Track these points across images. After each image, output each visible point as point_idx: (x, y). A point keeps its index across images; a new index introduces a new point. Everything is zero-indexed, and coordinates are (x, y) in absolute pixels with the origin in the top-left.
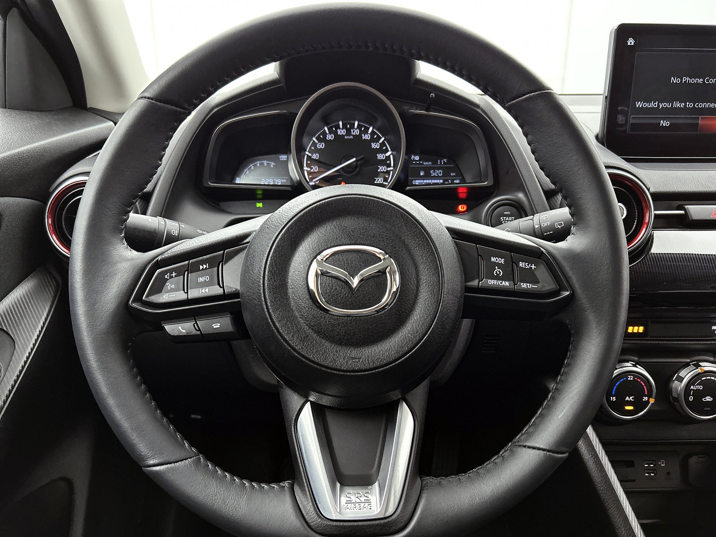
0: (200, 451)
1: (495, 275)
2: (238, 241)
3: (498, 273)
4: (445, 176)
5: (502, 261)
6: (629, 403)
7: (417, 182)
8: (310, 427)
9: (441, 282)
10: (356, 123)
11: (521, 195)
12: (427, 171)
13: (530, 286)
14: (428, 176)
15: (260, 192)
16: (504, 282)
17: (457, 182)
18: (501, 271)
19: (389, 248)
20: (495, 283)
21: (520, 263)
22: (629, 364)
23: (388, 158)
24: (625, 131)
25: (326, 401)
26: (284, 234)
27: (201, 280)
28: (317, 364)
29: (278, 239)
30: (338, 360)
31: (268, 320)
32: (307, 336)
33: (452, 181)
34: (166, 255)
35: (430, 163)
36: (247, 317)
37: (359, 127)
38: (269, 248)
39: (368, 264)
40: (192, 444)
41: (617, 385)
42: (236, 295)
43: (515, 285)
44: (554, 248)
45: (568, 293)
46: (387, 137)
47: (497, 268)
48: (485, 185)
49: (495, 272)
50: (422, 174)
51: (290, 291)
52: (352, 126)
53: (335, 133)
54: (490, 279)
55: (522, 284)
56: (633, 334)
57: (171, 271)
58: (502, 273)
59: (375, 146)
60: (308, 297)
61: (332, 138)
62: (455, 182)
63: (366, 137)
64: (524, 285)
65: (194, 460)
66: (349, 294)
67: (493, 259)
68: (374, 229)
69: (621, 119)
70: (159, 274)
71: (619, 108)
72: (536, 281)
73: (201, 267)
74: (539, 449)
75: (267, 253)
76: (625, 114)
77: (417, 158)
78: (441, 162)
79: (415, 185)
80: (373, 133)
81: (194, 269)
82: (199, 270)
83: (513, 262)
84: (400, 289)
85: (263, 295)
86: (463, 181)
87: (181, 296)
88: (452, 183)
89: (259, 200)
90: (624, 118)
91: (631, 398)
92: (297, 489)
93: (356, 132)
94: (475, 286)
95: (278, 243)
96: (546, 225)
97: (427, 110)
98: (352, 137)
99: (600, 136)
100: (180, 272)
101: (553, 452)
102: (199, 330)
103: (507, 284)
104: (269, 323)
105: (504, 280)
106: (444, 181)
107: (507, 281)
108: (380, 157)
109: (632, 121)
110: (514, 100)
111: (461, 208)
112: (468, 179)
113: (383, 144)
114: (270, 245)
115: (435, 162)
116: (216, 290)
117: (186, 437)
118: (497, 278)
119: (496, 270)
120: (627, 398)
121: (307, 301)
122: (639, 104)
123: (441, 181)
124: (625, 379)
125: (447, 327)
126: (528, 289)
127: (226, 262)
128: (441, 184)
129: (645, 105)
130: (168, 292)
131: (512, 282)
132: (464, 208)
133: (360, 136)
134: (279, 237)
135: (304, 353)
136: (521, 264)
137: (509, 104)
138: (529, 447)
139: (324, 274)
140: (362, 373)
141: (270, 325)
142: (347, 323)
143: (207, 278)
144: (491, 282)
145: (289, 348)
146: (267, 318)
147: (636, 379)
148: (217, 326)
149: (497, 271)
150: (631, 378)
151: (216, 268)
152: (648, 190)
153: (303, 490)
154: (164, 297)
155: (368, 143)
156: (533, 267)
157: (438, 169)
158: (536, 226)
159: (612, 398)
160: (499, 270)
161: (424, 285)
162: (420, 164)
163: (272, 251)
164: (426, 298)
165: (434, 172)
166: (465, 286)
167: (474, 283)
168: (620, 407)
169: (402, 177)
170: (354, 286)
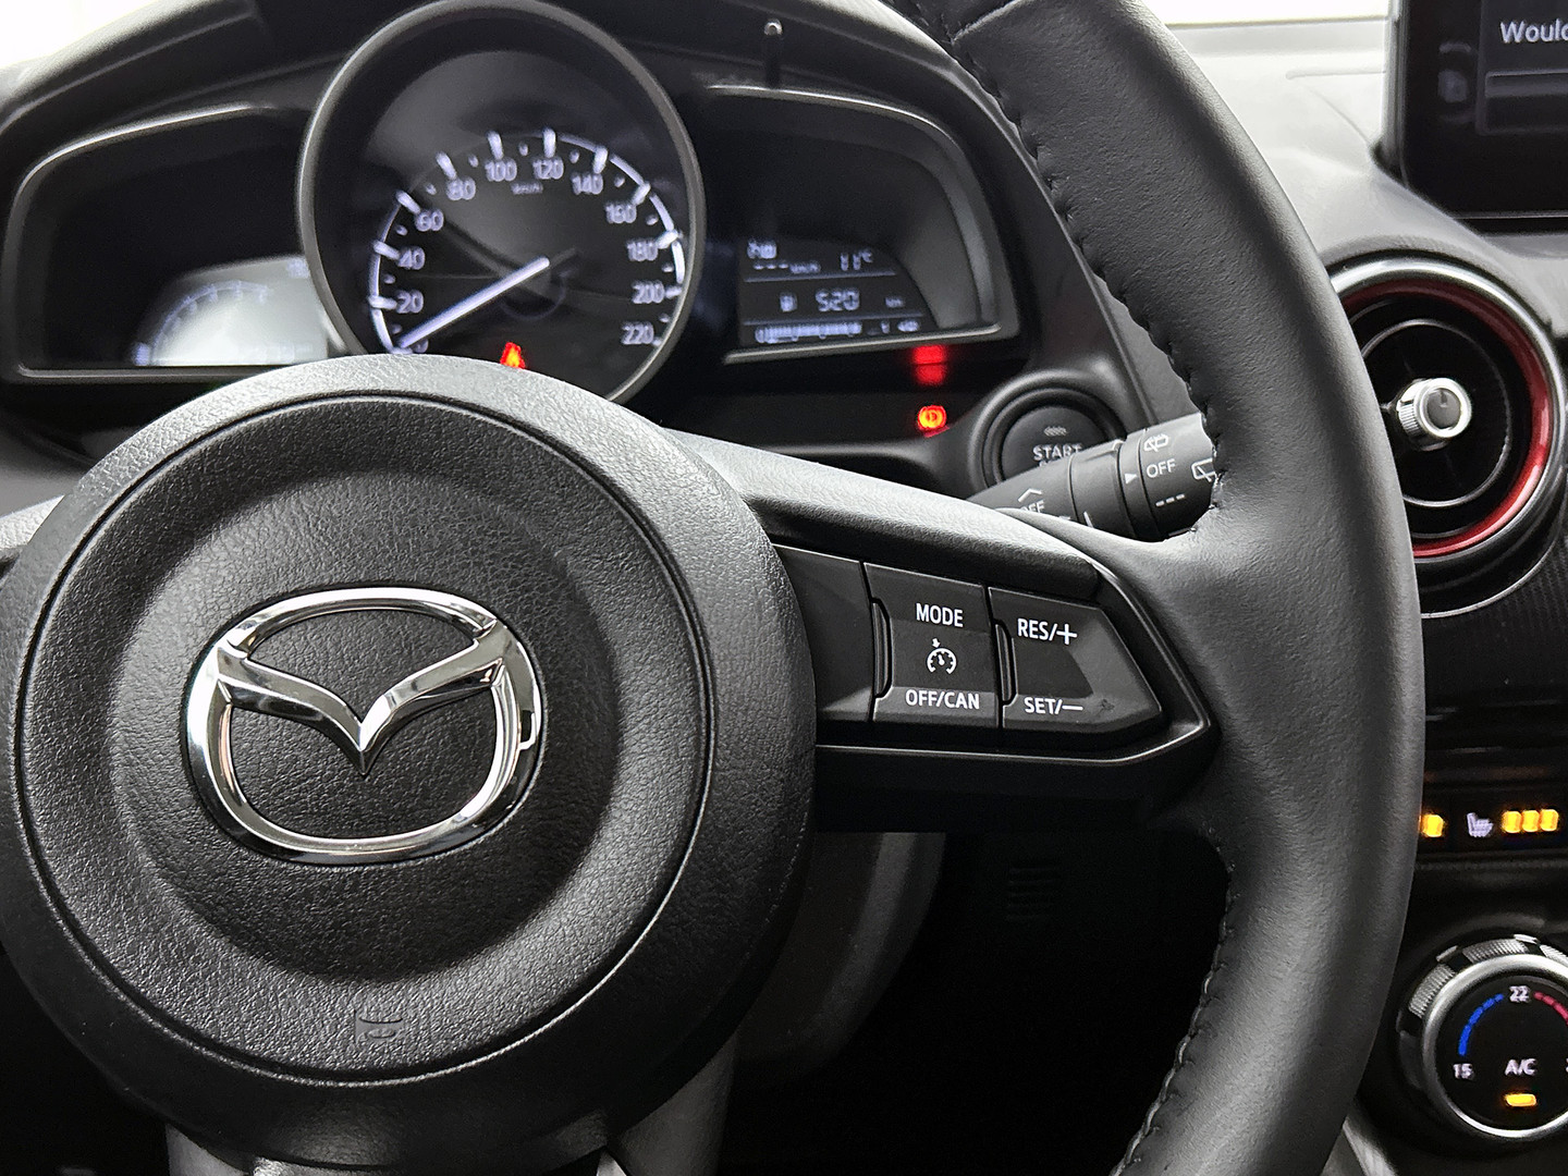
1: (932, 669)
3: (942, 662)
4: (870, 310)
5: (956, 617)
6: (1520, 1084)
7: (771, 335)
9: (703, 714)
10: (550, 139)
11: (1103, 369)
12: (805, 294)
13: (1055, 706)
14: (807, 312)
16: (961, 696)
17: (911, 330)
18: (951, 655)
19: (501, 592)
20: (931, 699)
21: (1020, 621)
22: (1514, 944)
23: (666, 256)
24: (1471, 124)
26: (95, 557)
28: (231, 1052)
29: (70, 578)
30: (309, 1036)
31: (38, 892)
32: (191, 948)
33: (894, 324)
35: (814, 267)
37: (563, 150)
38: (38, 614)
39: (419, 657)
41: (1473, 1020)
43: (1002, 704)
44: (1147, 561)
45: (1198, 728)
46: (656, 185)
47: (936, 643)
48: (991, 338)
49: (930, 661)
50: (787, 305)
52: (538, 149)
53: (479, 176)
54: (910, 686)
55: (1027, 699)
56: (1523, 837)
58: (954, 663)
59: (619, 214)
60: (186, 795)
61: (469, 192)
62: (902, 328)
63: (589, 185)
64: (1035, 706)
66: (344, 776)
67: (923, 612)
68: (446, 520)
69: (1451, 85)
71: (1445, 48)
72: (1076, 687)
75: (30, 633)
76: (1466, 67)
77: (768, 251)
78: (851, 261)
79: (766, 346)
80: (611, 171)
83: (994, 621)
84: (549, 745)
85: (16, 796)
86: (929, 324)
88: (895, 332)
90: (1463, 83)
91: (1525, 1063)
93: (552, 169)
94: (857, 714)
95: (71, 593)
96: (1160, 470)
97: (772, 81)
98: (536, 188)
99: (1385, 148)
103: (974, 701)
104: (42, 901)
105: (961, 690)
106: (866, 325)
107: (974, 690)
108: (640, 251)
109: (1491, 92)
110: (976, 21)
111: (928, 417)
112: (946, 316)
113: (646, 209)
114: (42, 602)
115: (830, 264)
118: (939, 681)
119: (934, 653)
120: (1512, 1067)
121: (185, 812)
122: (1512, 32)
123: (856, 329)
124: (1499, 997)
125: (740, 881)
126: (1049, 720)
128: (856, 337)
129: (1533, 33)
131: (992, 695)
132: (936, 417)
133: (566, 182)
134: (76, 569)
135: (177, 1011)
136: (1025, 627)
137: (961, 34)
139: (244, 703)
140: (405, 1081)
141: (48, 909)
142: (340, 890)
144: (918, 698)
145: (122, 997)
146: (34, 884)
147: (1538, 995)
149: (939, 654)
150: (1520, 994)
152: (1546, 327)
155: (595, 204)
156: (1067, 634)
157: (843, 285)
158: (1129, 478)
159: (1456, 1067)
160: (943, 651)
161: (642, 726)
162: (778, 271)
163: (49, 623)
164: (650, 775)
165: (830, 298)
166: (820, 715)
167: (856, 705)
168: (1486, 1097)
169: (714, 318)
170: (362, 747)
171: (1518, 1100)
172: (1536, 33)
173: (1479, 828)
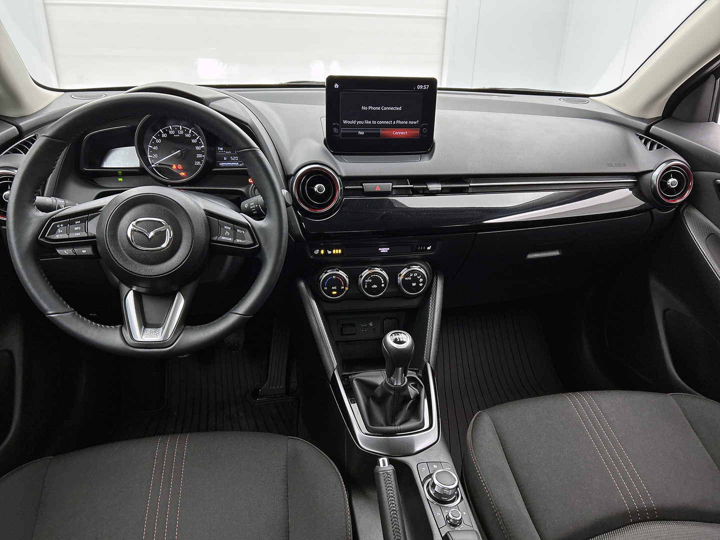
0: (76, 310)
2: (96, 210)
4: (240, 160)
5: (230, 228)
6: (334, 290)
7: (222, 164)
8: (132, 301)
10: (181, 127)
12: (228, 156)
13: (241, 241)
14: (229, 160)
15: (121, 172)
20: (225, 238)
22: (334, 270)
23: (203, 149)
25: (142, 290)
26: (117, 210)
27: (76, 229)
28: (131, 272)
29: (113, 213)
30: (141, 271)
34: (57, 215)
35: (230, 152)
36: (99, 248)
37: (183, 129)
40: (71, 306)
41: (327, 281)
42: (94, 237)
43: (234, 240)
44: (255, 223)
45: (258, 245)
46: (201, 137)
47: (227, 231)
49: (226, 234)
50: (225, 159)
51: (119, 237)
52: (179, 128)
53: (168, 133)
54: (223, 236)
56: (336, 254)
57: (60, 224)
58: (229, 234)
59: (194, 141)
61: (166, 136)
63: (188, 135)
64: (238, 241)
65: (72, 314)
67: (225, 227)
69: (335, 130)
70: (54, 225)
71: (334, 124)
72: (243, 239)
73: (76, 223)
74: (239, 314)
75: (108, 219)
76: (338, 127)
77: (222, 149)
79: (221, 167)
80: (192, 133)
81: (72, 223)
82: (75, 224)
83: (234, 229)
87: (66, 236)
89: (120, 177)
90: (337, 130)
91: (335, 287)
92: (123, 328)
93: (181, 132)
98: (178, 136)
99: (325, 141)
100: (65, 224)
101: (246, 315)
102: (75, 253)
103: (231, 239)
105: (229, 238)
106: (239, 164)
108: (198, 148)
111: (250, 180)
113: (199, 140)
116: (84, 234)
117: (68, 303)
118: (226, 236)
120: (333, 288)
122: (345, 122)
124: (331, 278)
126: (240, 243)
127: (90, 220)
130: (59, 234)
133: (184, 135)
136: (238, 230)
137: (237, 152)
138: (235, 313)
139: (135, 230)
140: (152, 277)
142: (146, 254)
143: (79, 228)
144: (223, 238)
145: (120, 266)
147: (338, 277)
148: (84, 251)
150: (334, 277)
151: (84, 224)
153: (126, 329)
154: (57, 236)
155: (190, 139)
156: (243, 232)
157: (235, 156)
159: (325, 288)
162: (223, 153)
164: (185, 244)
165: (233, 158)
166: (210, 239)
167: (215, 238)
168: (329, 292)
169: (211, 161)
170: (149, 237)
171: (334, 293)
172: (349, 122)
173: (329, 252)
